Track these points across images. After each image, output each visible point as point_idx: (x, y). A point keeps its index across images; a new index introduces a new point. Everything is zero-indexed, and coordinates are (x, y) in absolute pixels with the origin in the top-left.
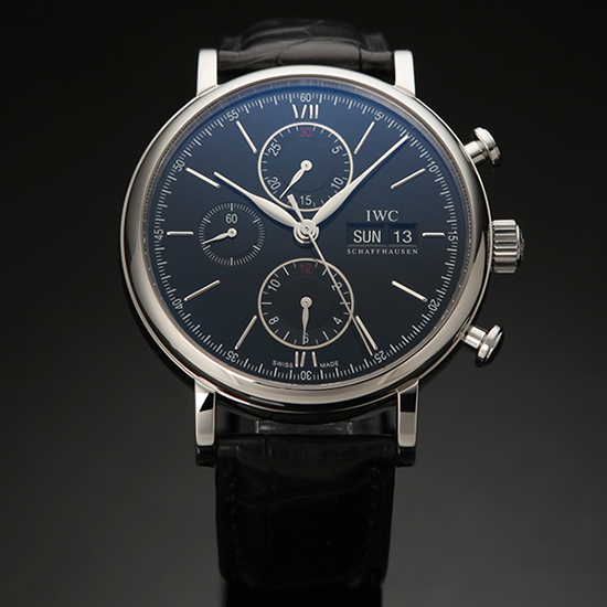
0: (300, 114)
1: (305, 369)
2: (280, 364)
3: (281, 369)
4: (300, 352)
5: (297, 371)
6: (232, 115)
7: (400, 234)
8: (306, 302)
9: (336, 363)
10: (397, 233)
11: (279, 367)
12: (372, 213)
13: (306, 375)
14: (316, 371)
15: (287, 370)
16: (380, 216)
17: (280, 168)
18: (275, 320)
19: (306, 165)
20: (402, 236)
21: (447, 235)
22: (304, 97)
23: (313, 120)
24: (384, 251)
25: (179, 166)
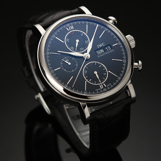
0: (69, 29)
1: (104, 88)
2: (97, 90)
3: (99, 91)
4: (101, 85)
5: (102, 90)
6: (53, 36)
8: (96, 73)
9: (110, 84)
10: (106, 48)
12: (98, 46)
13: (105, 90)
14: (107, 88)
15: (100, 90)
16: (101, 46)
17: (72, 44)
18: (91, 80)
19: (77, 41)
20: (108, 48)
21: (118, 44)
22: (68, 25)
23: (73, 30)
24: (106, 53)
25: (48, 53)
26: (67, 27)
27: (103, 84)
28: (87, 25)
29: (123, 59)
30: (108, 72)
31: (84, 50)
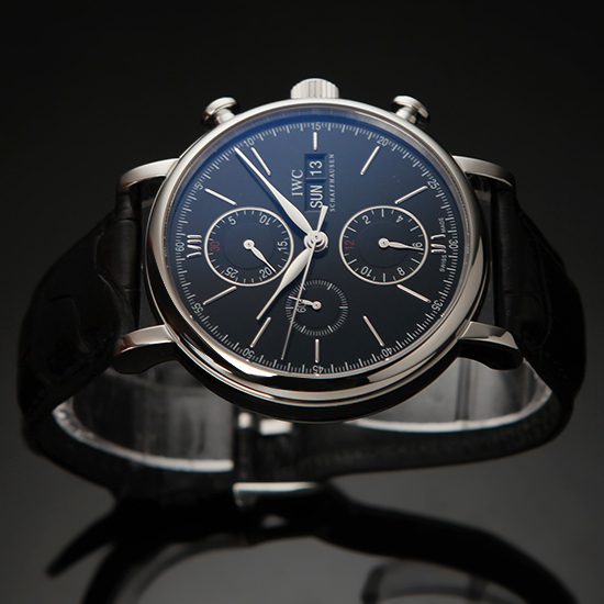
0: (196, 251)
1: (447, 245)
2: (443, 266)
4: (431, 248)
5: (449, 252)
6: (197, 308)
7: (312, 170)
8: (383, 243)
9: (441, 220)
10: (312, 173)
11: (447, 266)
12: (295, 191)
13: (453, 244)
14: (449, 236)
15: (449, 260)
16: (297, 185)
17: (249, 267)
18: (400, 270)
19: (249, 245)
20: (316, 168)
21: (316, 131)
22: (180, 248)
23: (203, 239)
24: (332, 181)
25: (249, 353)
26: (183, 254)
27: (431, 242)
28: (207, 190)
29: (373, 143)
30: (398, 205)
31: (289, 241)
